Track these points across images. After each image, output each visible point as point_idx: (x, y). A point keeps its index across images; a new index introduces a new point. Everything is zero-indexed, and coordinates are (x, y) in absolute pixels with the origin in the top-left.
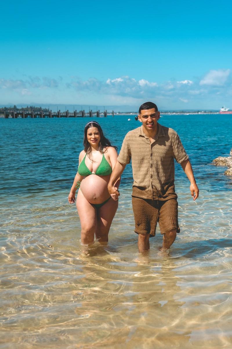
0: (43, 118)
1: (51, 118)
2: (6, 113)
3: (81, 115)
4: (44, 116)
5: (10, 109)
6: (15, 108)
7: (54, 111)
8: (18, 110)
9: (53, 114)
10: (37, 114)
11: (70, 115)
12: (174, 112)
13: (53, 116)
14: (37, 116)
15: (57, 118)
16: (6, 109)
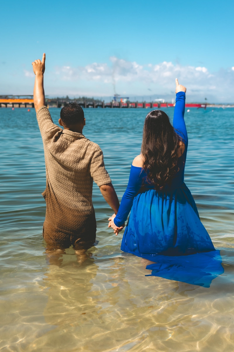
0: (95, 108)
1: (104, 108)
2: (59, 102)
3: (135, 106)
4: (97, 107)
5: (63, 99)
6: (67, 98)
7: (107, 102)
8: (70, 100)
9: (106, 105)
10: (90, 105)
11: (122, 106)
12: (228, 104)
13: (106, 107)
14: (90, 106)
15: (109, 108)
16: (58, 99)
